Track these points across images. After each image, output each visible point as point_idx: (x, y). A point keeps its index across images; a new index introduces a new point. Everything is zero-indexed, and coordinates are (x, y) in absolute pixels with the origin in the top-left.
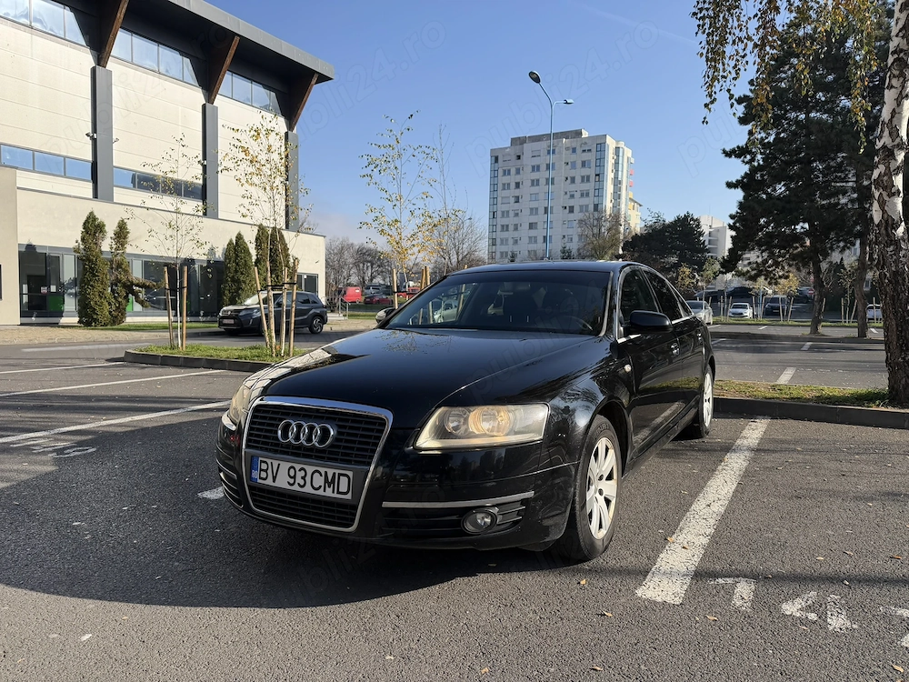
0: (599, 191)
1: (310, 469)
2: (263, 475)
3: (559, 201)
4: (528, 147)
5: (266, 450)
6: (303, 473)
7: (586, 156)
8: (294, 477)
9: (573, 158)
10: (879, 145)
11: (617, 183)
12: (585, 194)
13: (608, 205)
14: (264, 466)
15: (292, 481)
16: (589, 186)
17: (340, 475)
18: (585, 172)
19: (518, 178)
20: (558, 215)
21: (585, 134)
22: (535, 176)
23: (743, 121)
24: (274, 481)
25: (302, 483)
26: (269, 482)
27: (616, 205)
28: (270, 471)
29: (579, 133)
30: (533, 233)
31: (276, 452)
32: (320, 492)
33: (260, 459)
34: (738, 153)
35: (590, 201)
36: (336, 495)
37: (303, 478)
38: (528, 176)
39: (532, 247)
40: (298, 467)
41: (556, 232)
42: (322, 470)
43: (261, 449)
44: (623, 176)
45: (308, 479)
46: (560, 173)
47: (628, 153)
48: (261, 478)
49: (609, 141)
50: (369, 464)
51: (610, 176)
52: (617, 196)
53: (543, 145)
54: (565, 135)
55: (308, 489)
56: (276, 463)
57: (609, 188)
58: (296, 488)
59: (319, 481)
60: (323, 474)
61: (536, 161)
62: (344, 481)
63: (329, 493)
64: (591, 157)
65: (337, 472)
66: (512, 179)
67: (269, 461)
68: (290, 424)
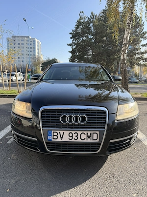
0: (35, 51)
1: (79, 133)
2: (55, 137)
3: (25, 53)
4: (16, 38)
5: (54, 127)
6: (76, 134)
7: (31, 43)
8: (72, 136)
9: (28, 42)
10: (124, 43)
11: (38, 50)
12: (31, 51)
13: (37, 54)
14: (55, 134)
15: (71, 138)
16: (32, 50)
17: (93, 133)
18: (31, 46)
19: (14, 46)
20: (25, 56)
21: (30, 37)
22: (19, 46)
23: (71, 38)
24: (61, 139)
25: (76, 138)
26: (59, 139)
27: (39, 55)
28: (59, 136)
29: (29, 37)
30: (19, 60)
31: (60, 127)
32: (85, 141)
33: (53, 131)
34: (70, 45)
35: (32, 53)
36: (92, 141)
37: (77, 136)
38: (17, 46)
39: (19, 63)
40: (73, 132)
41: (25, 60)
42: (85, 132)
43: (51, 127)
44: (40, 48)
45: (79, 136)
46: (25, 46)
47: (40, 43)
48: (53, 139)
49: (36, 39)
50: (104, 128)
51: (37, 48)
52: (38, 53)
53: (21, 38)
54: (26, 37)
55: (79, 140)
56: (62, 132)
57: (37, 51)
58: (73, 140)
59: (84, 136)
60: (86, 134)
61: (19, 42)
62: (95, 135)
63: (89, 140)
64: (32, 43)
65: (92, 132)
66: (13, 46)
67: (58, 132)
68: (65, 117)
